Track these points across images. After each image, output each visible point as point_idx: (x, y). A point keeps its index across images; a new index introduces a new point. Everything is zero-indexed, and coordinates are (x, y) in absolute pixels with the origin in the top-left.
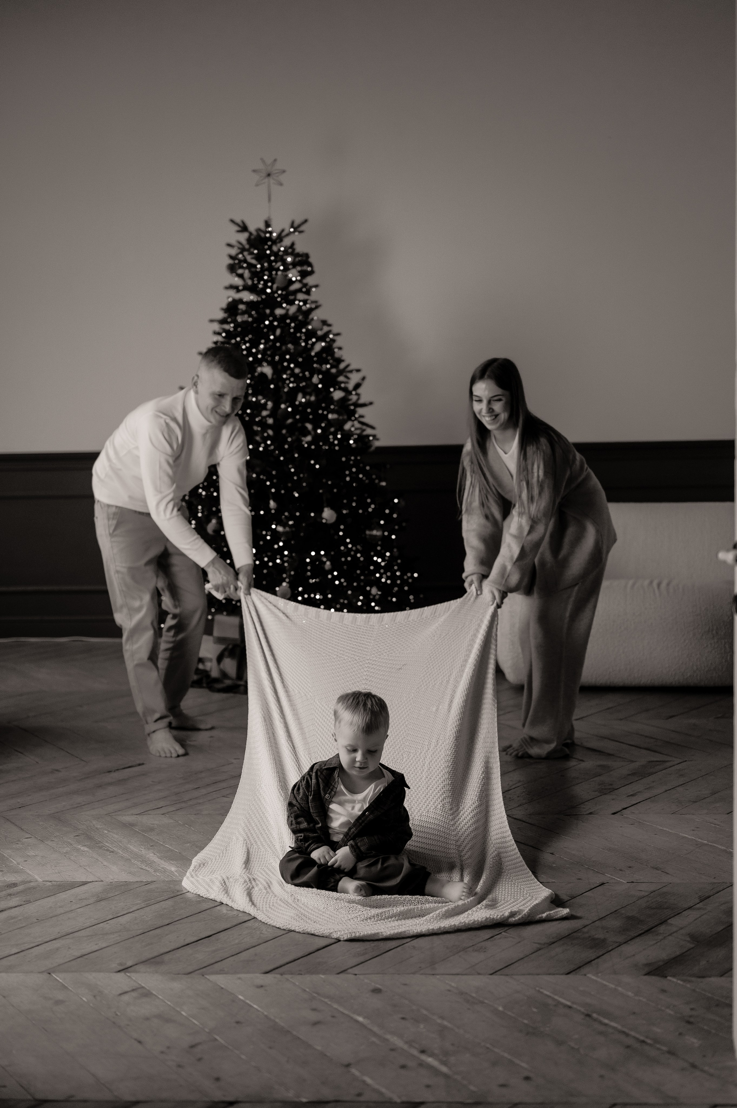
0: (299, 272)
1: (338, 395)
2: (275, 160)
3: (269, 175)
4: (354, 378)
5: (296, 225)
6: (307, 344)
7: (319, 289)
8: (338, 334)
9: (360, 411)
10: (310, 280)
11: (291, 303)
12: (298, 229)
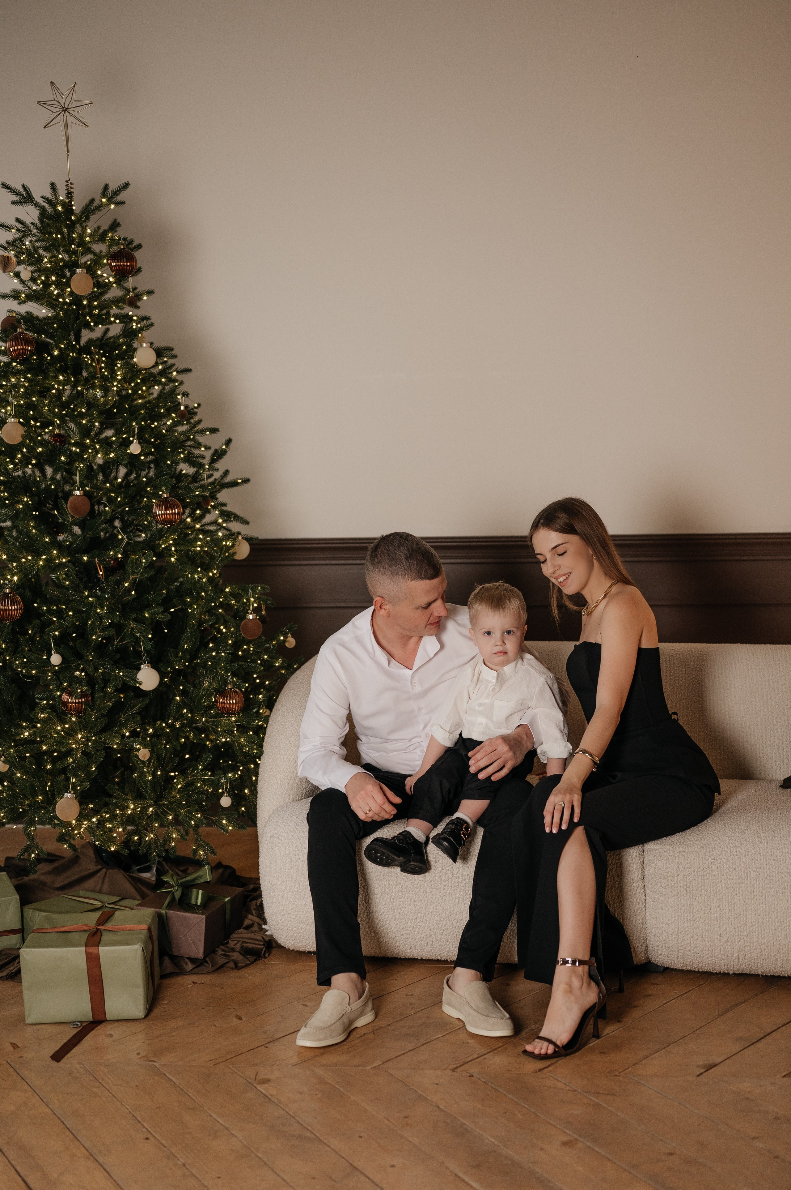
0: (115, 269)
2: (75, 86)
3: (65, 110)
4: (211, 443)
5: (111, 191)
7: (153, 296)
9: (223, 496)
12: (115, 199)
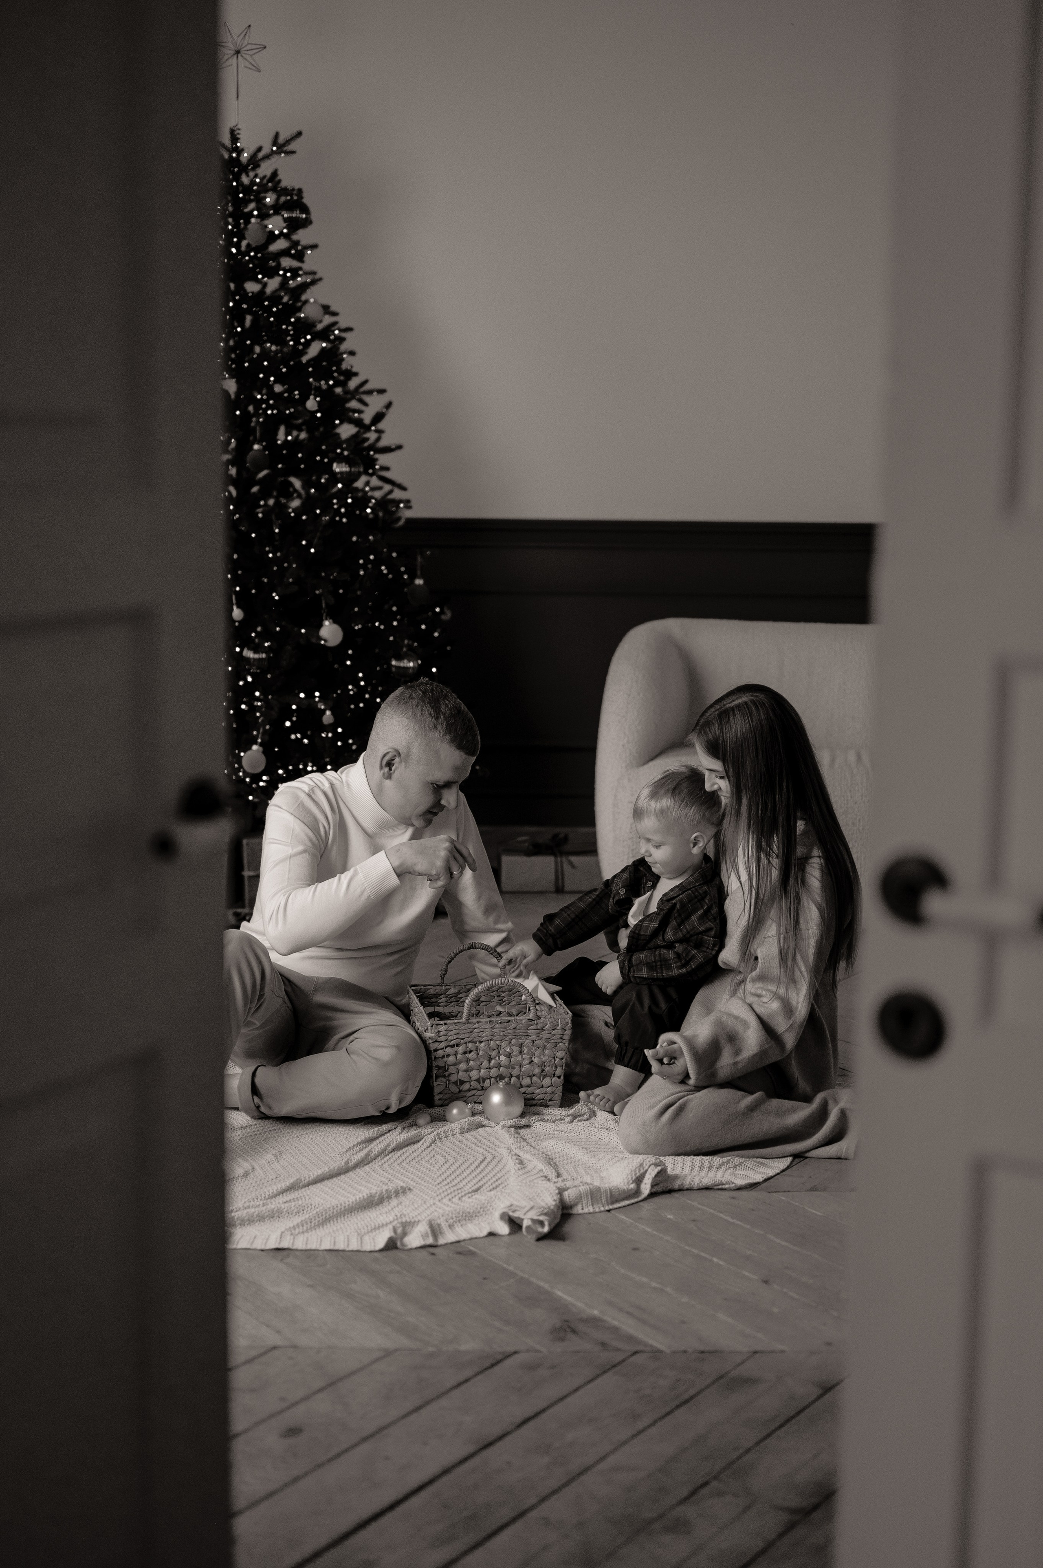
0: (285, 220)
1: (346, 431)
2: (250, 26)
3: (237, 51)
4: (375, 404)
5: (281, 140)
6: (297, 342)
7: (316, 251)
8: (349, 329)
9: (382, 459)
10: (303, 236)
11: (271, 273)
12: (285, 149)
